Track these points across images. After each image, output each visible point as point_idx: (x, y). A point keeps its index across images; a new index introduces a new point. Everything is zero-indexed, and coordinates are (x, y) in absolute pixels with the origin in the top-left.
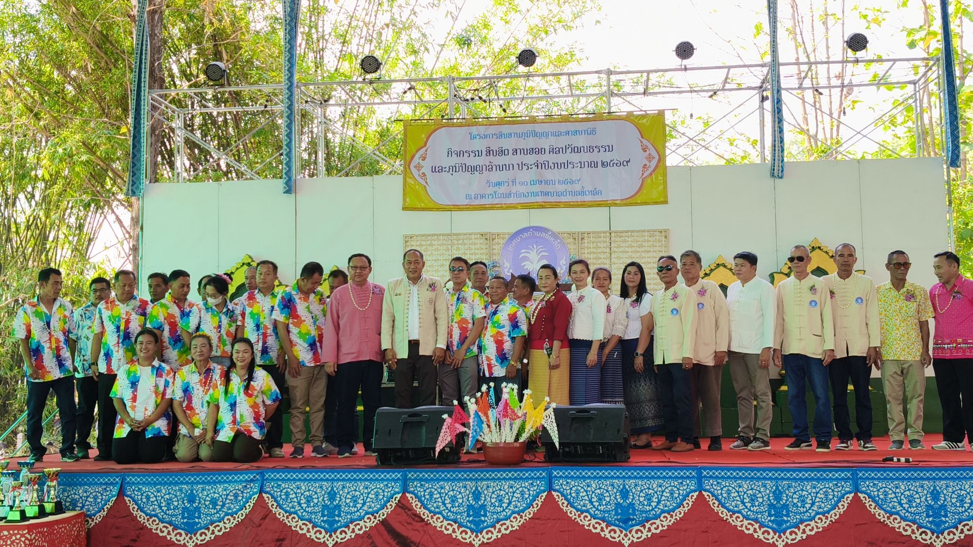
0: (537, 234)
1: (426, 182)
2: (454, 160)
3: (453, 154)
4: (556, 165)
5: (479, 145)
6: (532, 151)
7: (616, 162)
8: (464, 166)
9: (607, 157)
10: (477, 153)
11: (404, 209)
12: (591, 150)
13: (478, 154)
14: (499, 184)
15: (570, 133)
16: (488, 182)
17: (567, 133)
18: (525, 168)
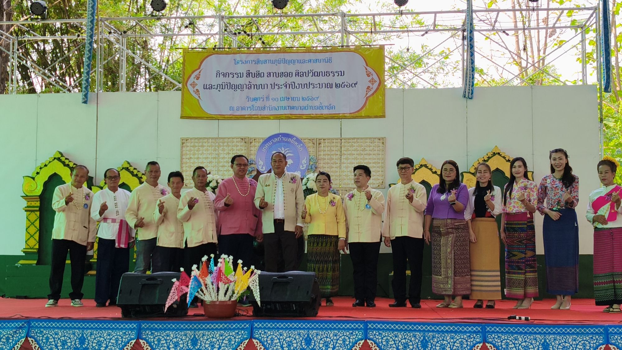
0: (285, 139)
1: (199, 97)
2: (221, 80)
3: (221, 75)
4: (300, 85)
5: (242, 69)
6: (282, 74)
7: (346, 84)
8: (229, 84)
9: (339, 80)
10: (239, 75)
11: (182, 117)
12: (328, 75)
13: (240, 75)
14: (255, 99)
15: (312, 61)
16: (248, 97)
17: (310, 61)
18: (276, 87)
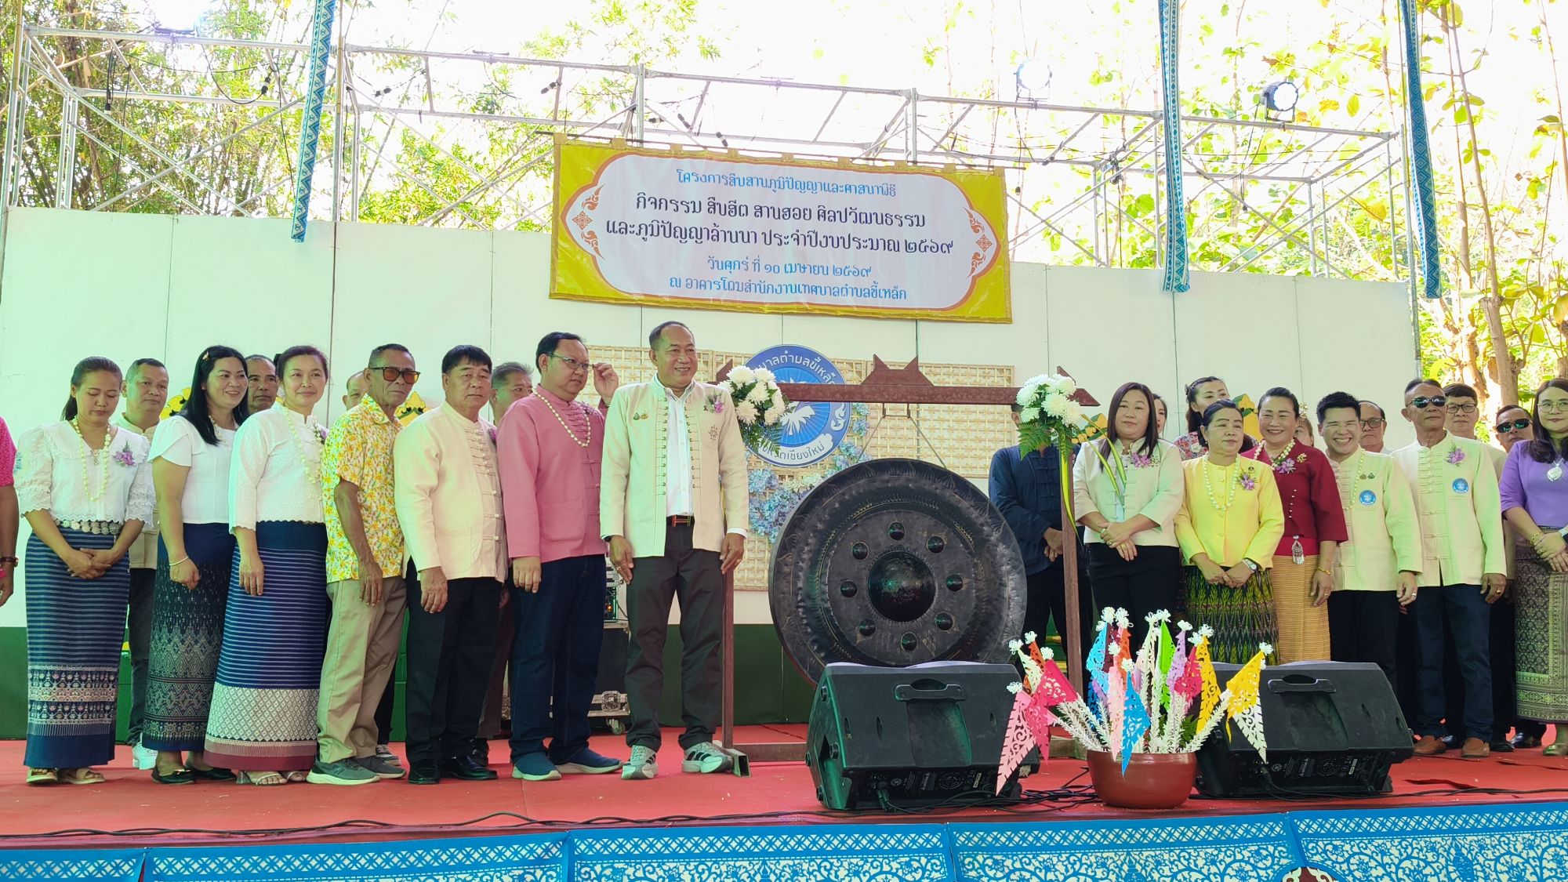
0: (796, 360)
1: (596, 250)
2: (648, 215)
3: (648, 203)
4: (830, 240)
5: (694, 192)
6: (787, 213)
7: (930, 244)
8: (667, 226)
9: (912, 234)
10: (691, 206)
11: (553, 296)
12: (889, 221)
13: (694, 207)
14: (730, 265)
15: (853, 188)
16: (711, 259)
17: (848, 188)
18: (775, 241)
